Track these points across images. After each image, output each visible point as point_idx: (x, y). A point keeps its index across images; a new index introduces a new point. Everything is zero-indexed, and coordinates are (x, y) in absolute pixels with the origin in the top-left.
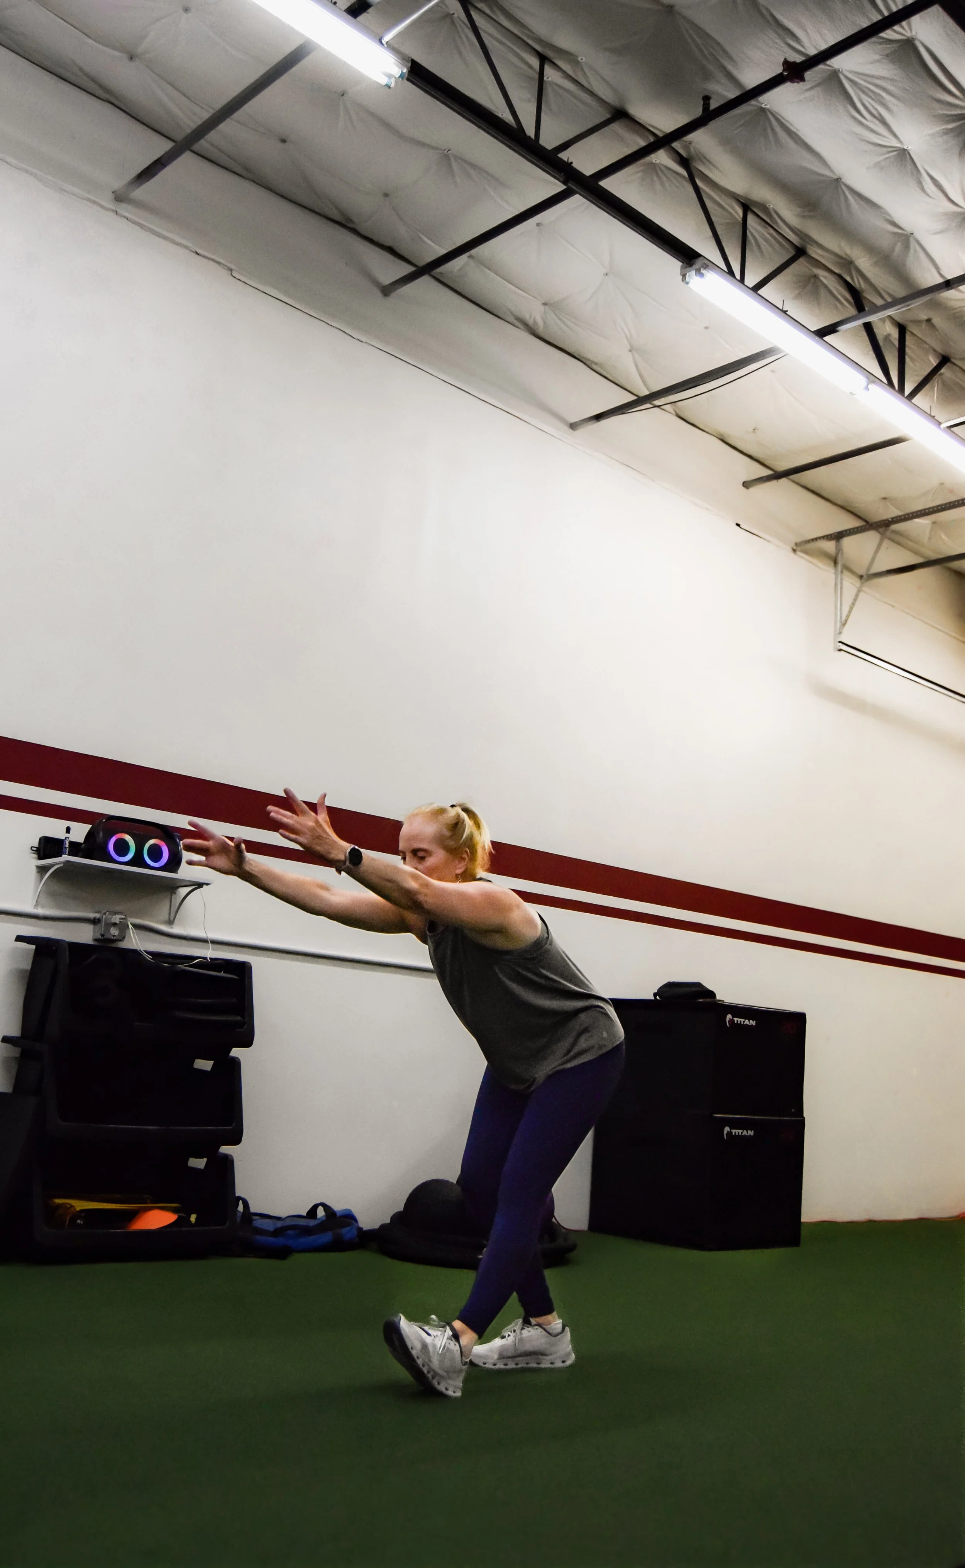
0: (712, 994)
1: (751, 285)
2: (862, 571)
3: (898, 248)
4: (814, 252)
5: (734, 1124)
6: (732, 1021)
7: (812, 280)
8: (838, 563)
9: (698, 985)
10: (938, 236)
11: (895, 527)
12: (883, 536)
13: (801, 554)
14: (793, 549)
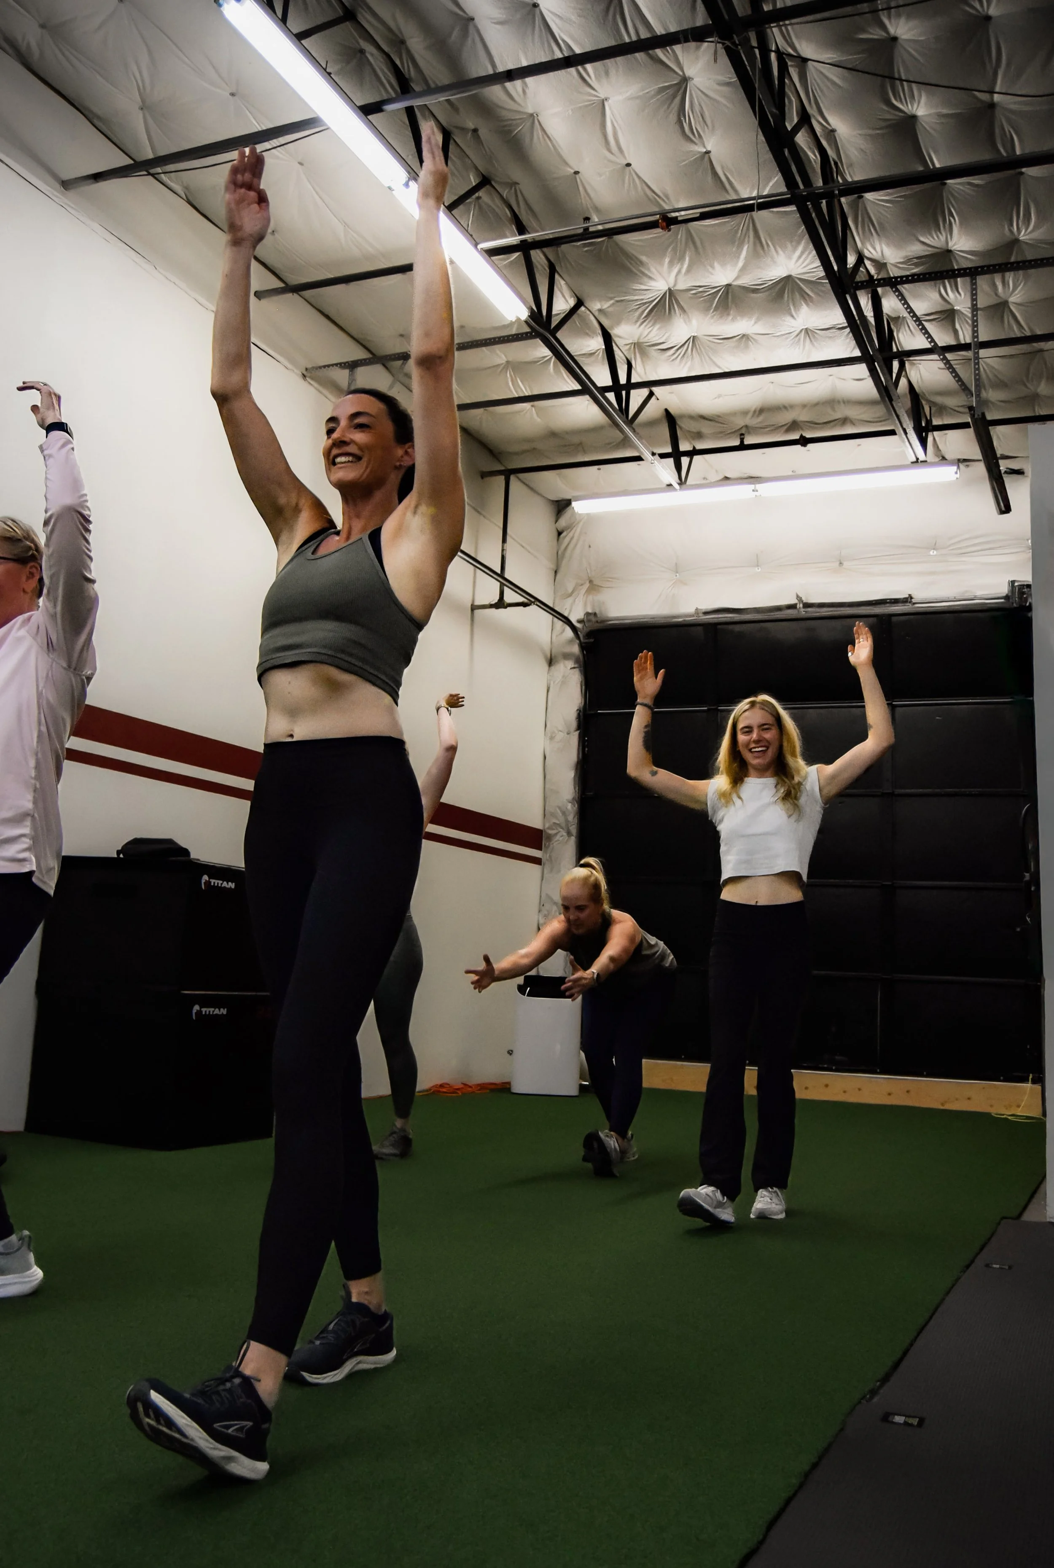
0: (186, 852)
1: (295, 31)
3: (456, 34)
4: (365, 18)
5: (205, 1002)
6: (208, 883)
7: (359, 55)
9: (170, 841)
10: (498, 26)
13: (312, 382)
14: (303, 374)
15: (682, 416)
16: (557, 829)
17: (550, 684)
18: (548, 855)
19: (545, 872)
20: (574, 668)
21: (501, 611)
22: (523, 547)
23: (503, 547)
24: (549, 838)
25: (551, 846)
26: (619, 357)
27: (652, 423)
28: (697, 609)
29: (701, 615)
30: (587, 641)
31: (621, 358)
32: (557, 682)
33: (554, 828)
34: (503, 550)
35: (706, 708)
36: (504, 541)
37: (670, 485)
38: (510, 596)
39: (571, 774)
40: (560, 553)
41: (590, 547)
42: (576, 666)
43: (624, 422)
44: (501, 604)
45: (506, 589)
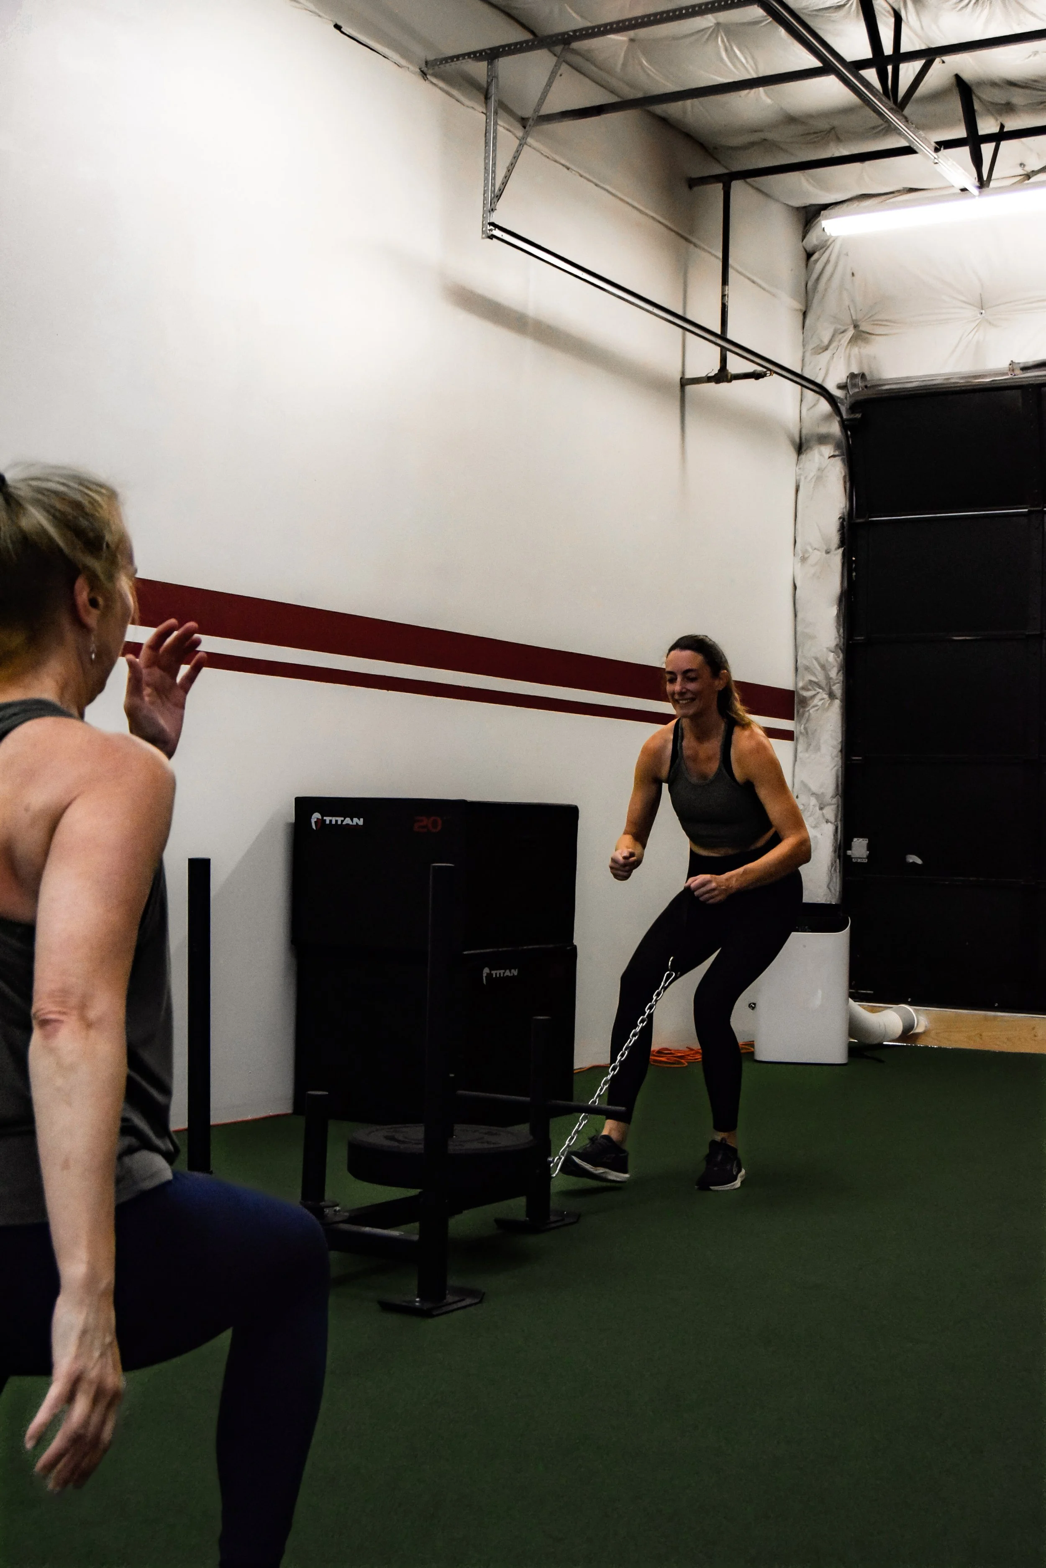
2: (528, 112)
8: (490, 98)
11: (575, 45)
12: (561, 60)
13: (434, 80)
14: (422, 71)
15: (981, 83)
16: (815, 690)
17: (800, 480)
18: (803, 726)
19: (799, 749)
20: (834, 456)
21: (724, 386)
22: (754, 282)
23: (723, 290)
24: (804, 702)
25: (807, 714)
26: (882, 7)
27: (936, 96)
28: (1012, 363)
29: (1018, 372)
30: (852, 416)
31: (884, 9)
32: (809, 478)
33: (810, 687)
34: (723, 296)
35: (1027, 510)
36: (725, 281)
37: (964, 190)
38: (736, 364)
39: (834, 611)
40: (810, 284)
41: (853, 274)
42: (837, 453)
43: (890, 110)
44: (722, 376)
45: (729, 355)
